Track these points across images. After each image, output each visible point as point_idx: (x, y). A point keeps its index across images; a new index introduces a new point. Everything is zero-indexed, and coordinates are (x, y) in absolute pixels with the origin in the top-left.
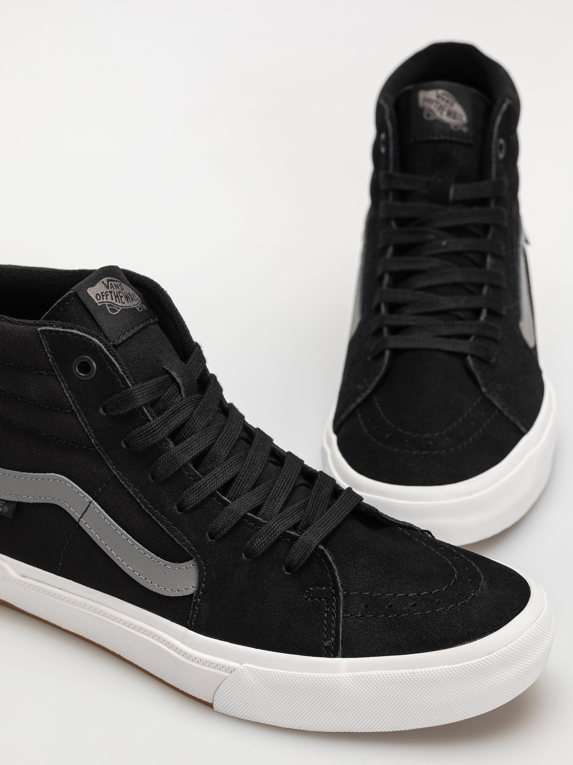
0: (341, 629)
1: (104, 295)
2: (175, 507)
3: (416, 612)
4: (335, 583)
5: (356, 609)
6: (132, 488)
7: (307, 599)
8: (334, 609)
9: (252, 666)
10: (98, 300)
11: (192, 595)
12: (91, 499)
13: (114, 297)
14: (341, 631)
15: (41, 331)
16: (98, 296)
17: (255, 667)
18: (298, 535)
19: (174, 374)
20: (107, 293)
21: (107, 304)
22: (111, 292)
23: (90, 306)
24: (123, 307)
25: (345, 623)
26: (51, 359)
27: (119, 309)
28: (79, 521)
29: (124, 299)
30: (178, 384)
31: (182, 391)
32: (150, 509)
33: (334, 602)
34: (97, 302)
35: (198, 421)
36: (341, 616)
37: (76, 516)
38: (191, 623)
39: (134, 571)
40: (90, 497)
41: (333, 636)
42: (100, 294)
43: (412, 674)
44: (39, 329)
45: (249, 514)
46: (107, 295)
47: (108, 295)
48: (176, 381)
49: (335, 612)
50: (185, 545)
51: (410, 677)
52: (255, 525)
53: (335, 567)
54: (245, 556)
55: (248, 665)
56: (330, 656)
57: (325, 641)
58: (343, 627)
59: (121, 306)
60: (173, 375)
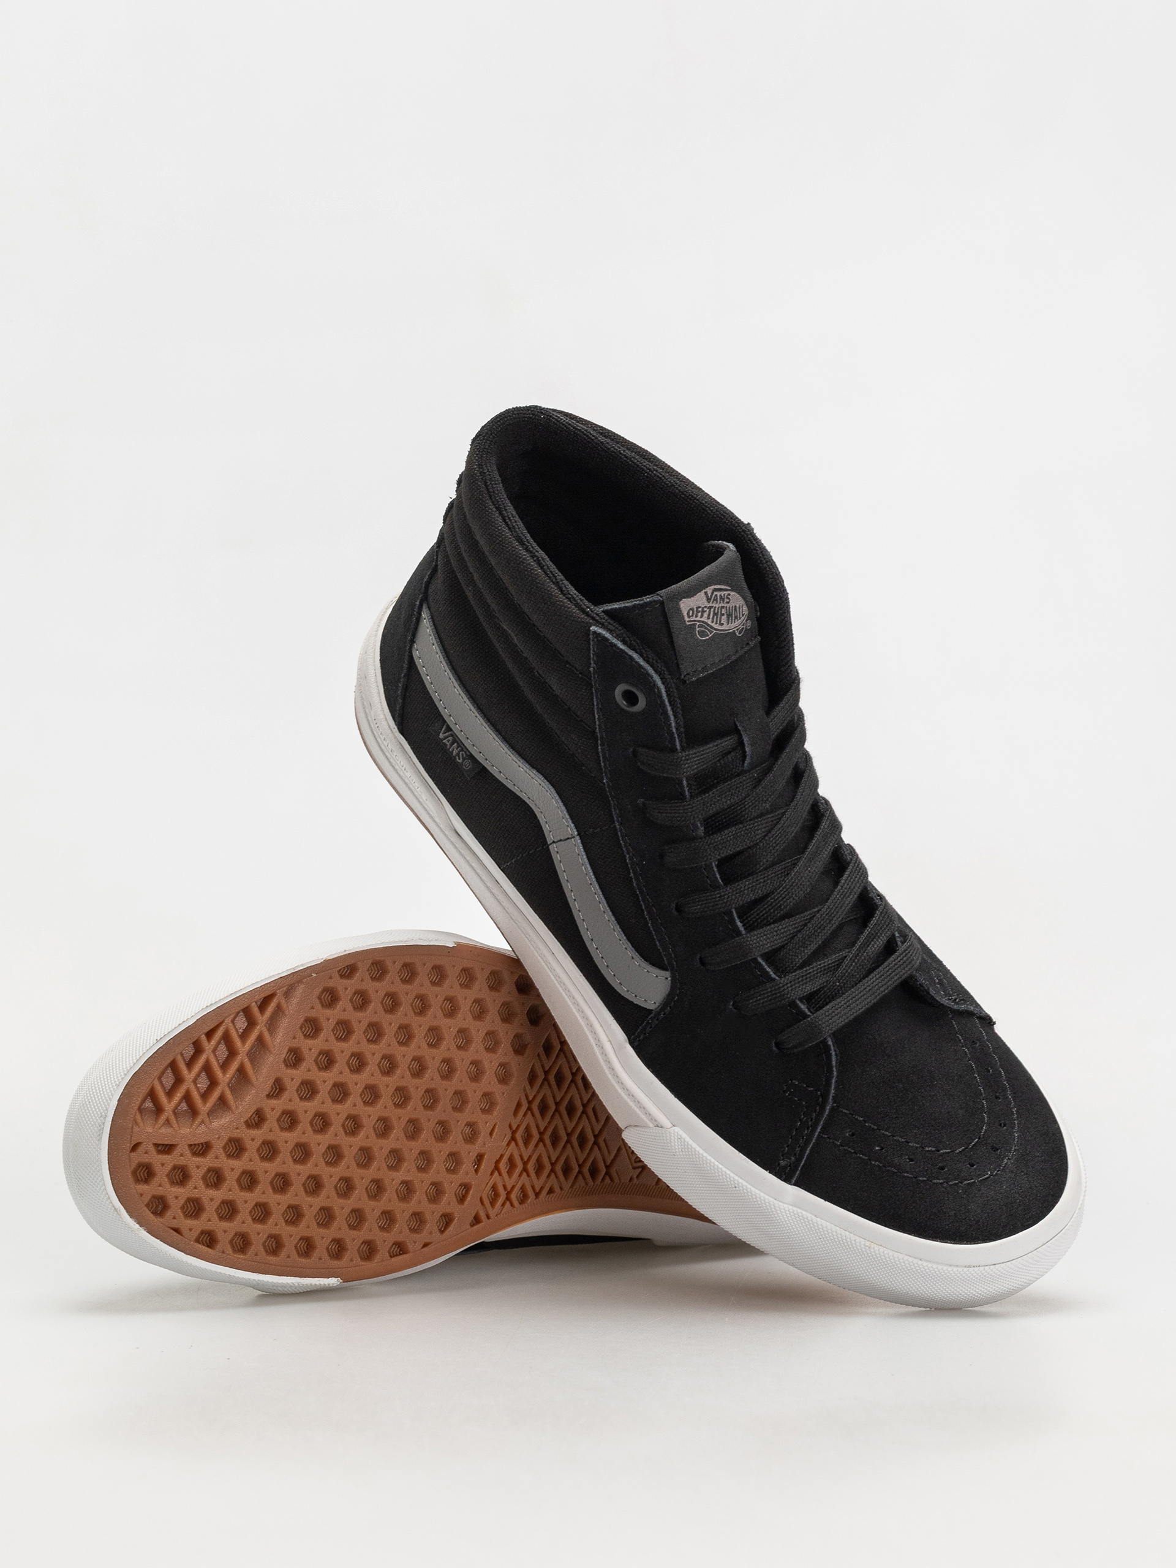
0: (808, 1152)
1: (699, 612)
2: (673, 905)
3: (907, 1172)
4: (828, 1092)
5: (839, 1133)
6: (631, 854)
7: (784, 1092)
8: (811, 1120)
9: (684, 1136)
10: (689, 617)
11: (650, 1011)
12: (576, 833)
13: (711, 616)
14: (806, 1154)
15: (595, 632)
16: (691, 612)
17: (688, 1139)
18: (809, 1013)
19: (746, 740)
20: (705, 609)
21: (698, 624)
22: (710, 608)
23: (674, 624)
24: (718, 630)
25: (817, 1144)
26: (594, 668)
27: (711, 632)
28: (551, 844)
29: (724, 619)
30: (744, 752)
31: (746, 762)
32: (641, 892)
33: (815, 1112)
34: (687, 619)
35: (749, 807)
36: (817, 1134)
37: (550, 838)
38: (634, 1039)
39: (592, 940)
40: (575, 830)
41: (795, 1154)
42: (695, 609)
43: (867, 1248)
44: (593, 628)
45: (760, 960)
46: (703, 612)
47: (706, 611)
48: (745, 749)
49: (811, 1126)
50: (665, 955)
51: (864, 1250)
52: (761, 976)
53: (835, 1073)
54: (733, 1005)
55: (681, 1132)
56: (780, 1177)
57: (782, 1155)
58: (811, 1151)
59: (716, 629)
60: (743, 740)
